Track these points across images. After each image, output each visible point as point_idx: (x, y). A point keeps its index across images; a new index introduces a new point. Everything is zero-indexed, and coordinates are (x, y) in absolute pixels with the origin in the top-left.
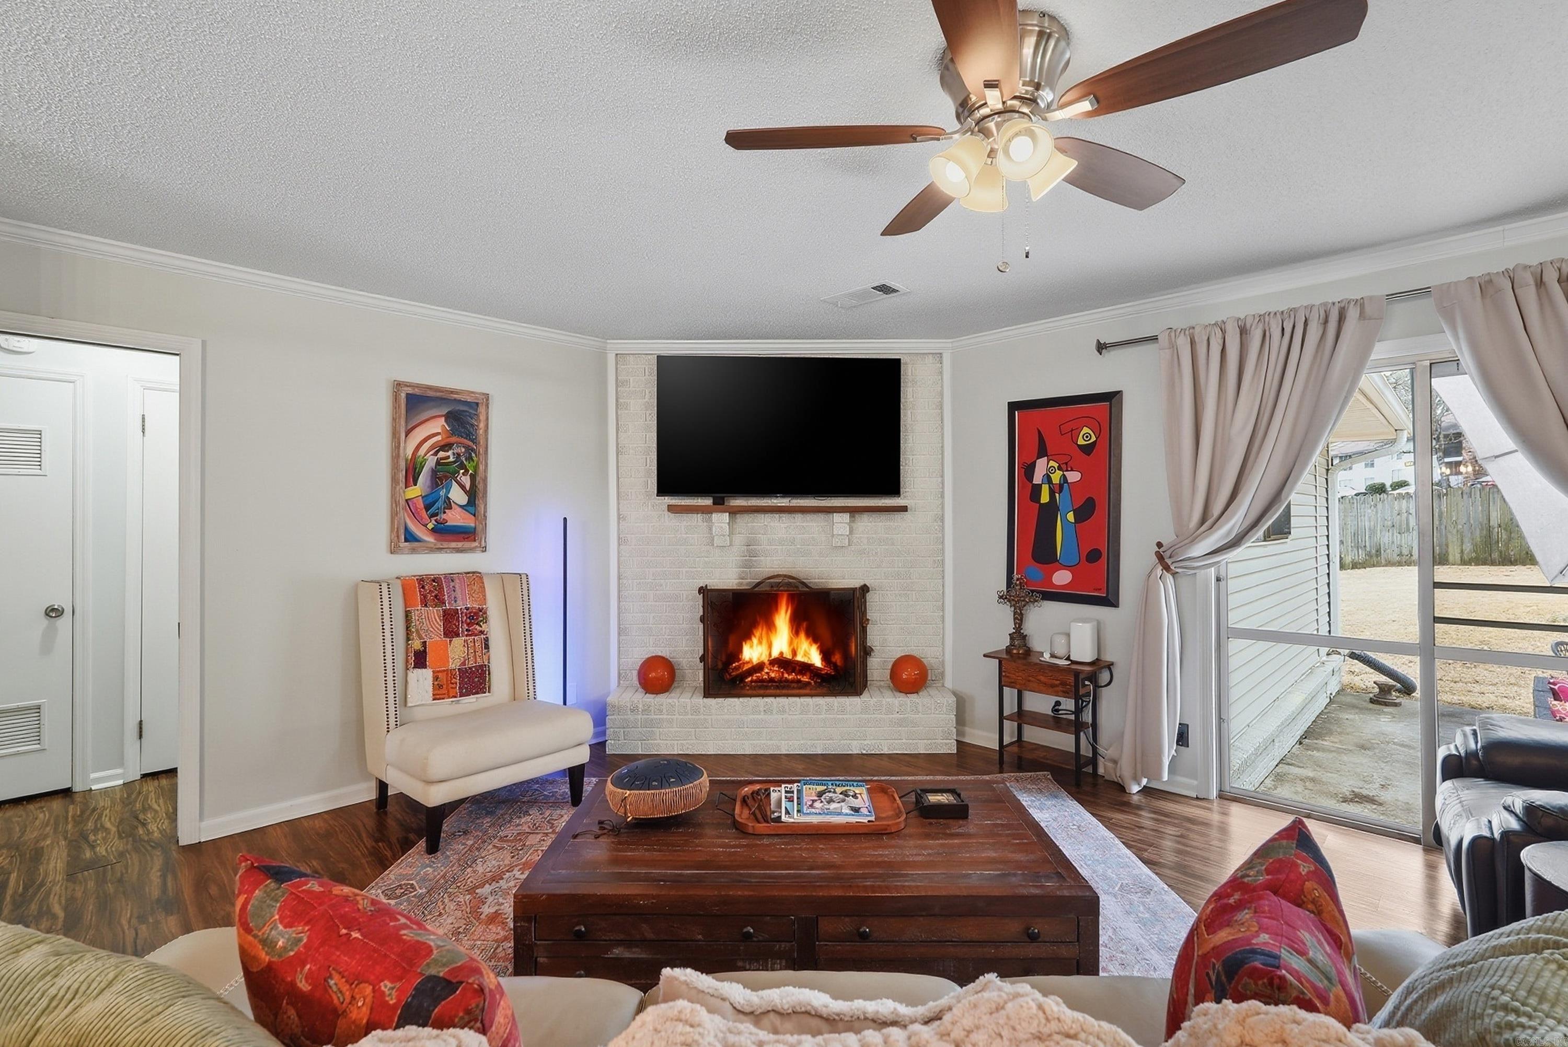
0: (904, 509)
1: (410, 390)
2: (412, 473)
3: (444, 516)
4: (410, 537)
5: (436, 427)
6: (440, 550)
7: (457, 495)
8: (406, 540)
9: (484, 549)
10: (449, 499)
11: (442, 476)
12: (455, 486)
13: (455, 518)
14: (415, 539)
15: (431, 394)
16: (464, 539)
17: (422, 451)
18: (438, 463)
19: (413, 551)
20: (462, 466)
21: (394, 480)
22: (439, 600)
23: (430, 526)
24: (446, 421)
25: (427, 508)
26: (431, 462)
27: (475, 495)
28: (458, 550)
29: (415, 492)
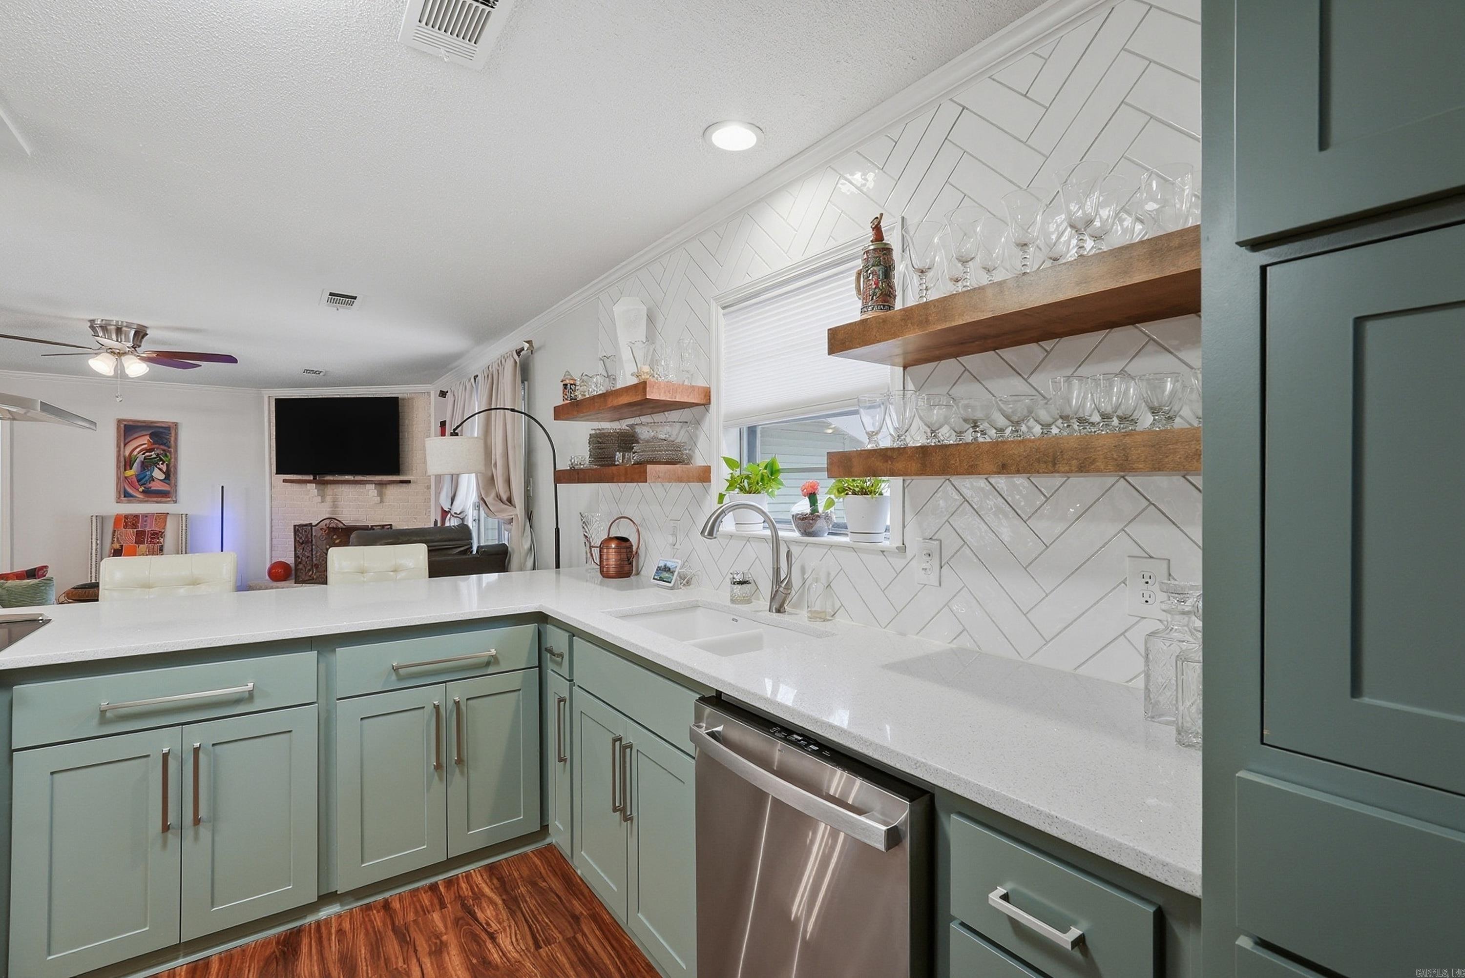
0: (409, 482)
1: (125, 423)
2: (128, 463)
3: (150, 485)
4: (127, 495)
5: (144, 441)
6: (146, 501)
7: (158, 474)
8: (125, 497)
9: (175, 502)
10: (152, 476)
11: (147, 464)
12: (156, 469)
13: (155, 486)
14: (132, 496)
15: (140, 424)
16: (163, 497)
17: (135, 453)
18: (145, 458)
19: (129, 502)
20: (161, 460)
21: (118, 467)
22: (134, 526)
23: (141, 490)
24: (150, 437)
25: (138, 481)
26: (141, 457)
27: (169, 475)
28: (157, 502)
29: (130, 473)
